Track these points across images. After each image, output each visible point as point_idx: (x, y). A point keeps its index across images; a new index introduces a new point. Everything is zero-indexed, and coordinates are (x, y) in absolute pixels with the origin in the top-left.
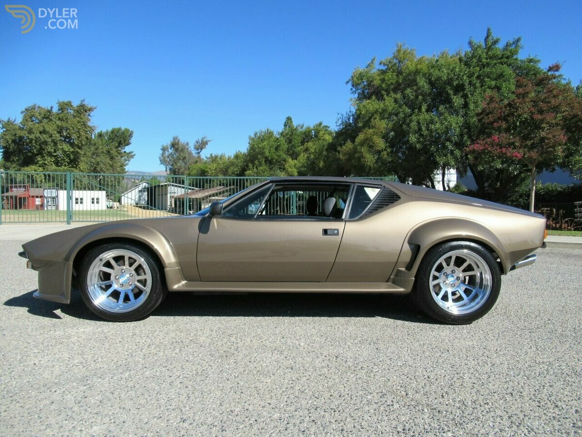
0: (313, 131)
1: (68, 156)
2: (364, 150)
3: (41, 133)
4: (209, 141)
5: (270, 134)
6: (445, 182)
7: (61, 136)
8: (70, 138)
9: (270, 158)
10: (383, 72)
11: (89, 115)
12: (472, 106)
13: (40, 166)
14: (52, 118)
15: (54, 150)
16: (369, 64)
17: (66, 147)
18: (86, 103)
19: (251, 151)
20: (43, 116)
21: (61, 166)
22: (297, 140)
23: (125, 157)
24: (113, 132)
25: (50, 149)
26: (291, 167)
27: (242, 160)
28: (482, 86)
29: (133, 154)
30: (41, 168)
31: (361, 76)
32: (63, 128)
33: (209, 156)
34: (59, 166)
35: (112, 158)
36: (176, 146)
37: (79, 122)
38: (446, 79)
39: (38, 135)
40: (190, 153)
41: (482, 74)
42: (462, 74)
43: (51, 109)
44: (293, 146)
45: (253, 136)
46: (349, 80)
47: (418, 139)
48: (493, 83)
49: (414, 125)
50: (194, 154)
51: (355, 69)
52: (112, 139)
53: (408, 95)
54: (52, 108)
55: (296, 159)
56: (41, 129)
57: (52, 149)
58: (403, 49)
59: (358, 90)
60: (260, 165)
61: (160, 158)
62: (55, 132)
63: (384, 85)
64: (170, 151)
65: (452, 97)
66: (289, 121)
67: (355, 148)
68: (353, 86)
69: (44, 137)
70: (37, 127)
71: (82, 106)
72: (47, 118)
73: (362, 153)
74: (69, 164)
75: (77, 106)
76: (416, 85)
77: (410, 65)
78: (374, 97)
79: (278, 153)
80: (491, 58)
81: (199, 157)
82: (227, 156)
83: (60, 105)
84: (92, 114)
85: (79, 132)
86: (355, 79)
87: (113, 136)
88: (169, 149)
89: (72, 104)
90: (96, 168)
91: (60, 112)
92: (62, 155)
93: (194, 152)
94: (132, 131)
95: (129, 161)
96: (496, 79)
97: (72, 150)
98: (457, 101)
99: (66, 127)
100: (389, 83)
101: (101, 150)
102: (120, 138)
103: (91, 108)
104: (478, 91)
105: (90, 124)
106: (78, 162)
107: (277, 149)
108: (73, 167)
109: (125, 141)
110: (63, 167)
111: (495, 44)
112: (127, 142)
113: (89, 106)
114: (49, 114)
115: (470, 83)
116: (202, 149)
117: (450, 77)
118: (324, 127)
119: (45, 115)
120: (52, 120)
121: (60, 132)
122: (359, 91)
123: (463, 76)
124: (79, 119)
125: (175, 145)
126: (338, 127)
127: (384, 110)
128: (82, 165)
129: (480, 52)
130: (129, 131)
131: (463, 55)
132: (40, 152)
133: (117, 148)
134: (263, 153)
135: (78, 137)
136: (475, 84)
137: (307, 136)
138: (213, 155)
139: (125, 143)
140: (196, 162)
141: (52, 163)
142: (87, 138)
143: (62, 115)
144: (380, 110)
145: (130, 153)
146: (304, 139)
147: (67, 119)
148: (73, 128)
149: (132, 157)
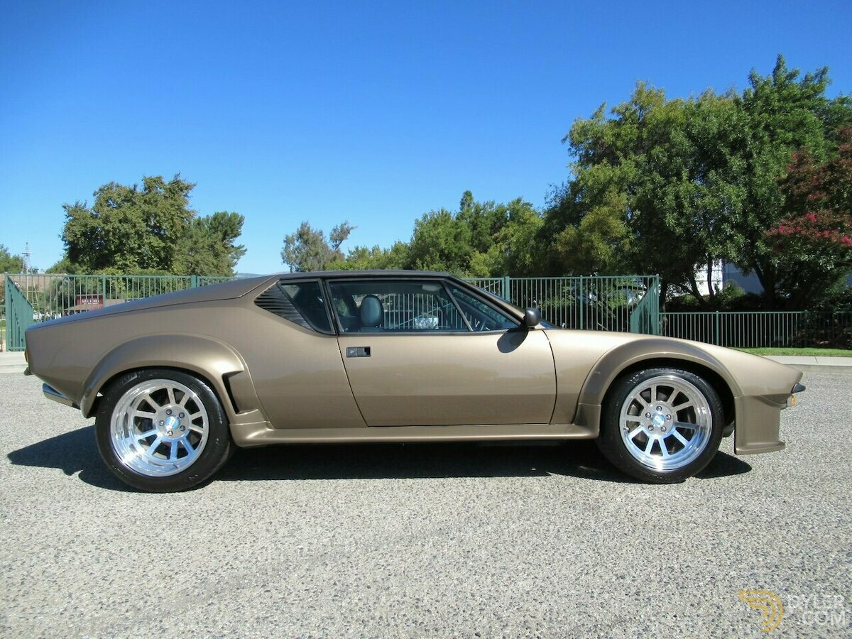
0: (508, 212)
1: (157, 253)
2: (595, 237)
3: (120, 221)
4: (352, 228)
5: (445, 216)
6: (712, 283)
7: (147, 225)
8: (160, 228)
9: (446, 251)
10: (618, 124)
11: (186, 195)
12: (759, 170)
13: (118, 268)
14: (136, 200)
15: (139, 245)
16: (596, 114)
17: (155, 241)
18: (181, 178)
19: (419, 242)
20: (123, 198)
21: (147, 268)
22: (485, 226)
23: (233, 253)
24: (215, 218)
25: (133, 243)
26: (478, 264)
27: (405, 254)
28: (771, 141)
29: (244, 249)
30: (120, 271)
31: (584, 131)
32: (151, 214)
33: (353, 250)
34: (144, 268)
35: (217, 255)
36: (305, 237)
37: (172, 205)
38: (715, 131)
39: (117, 224)
40: (325, 247)
41: (771, 122)
42: (741, 124)
43: (135, 189)
44: (480, 234)
45: (420, 219)
46: (567, 137)
47: (678, 220)
48: (790, 135)
49: (670, 199)
50: (331, 248)
51: (575, 120)
52: (215, 228)
53: (658, 156)
54: (135, 186)
55: (486, 252)
56: (121, 216)
57: (135, 244)
58: (646, 89)
59: (579, 150)
60: (433, 261)
61: (282, 254)
62: (140, 220)
63: (619, 143)
64: (297, 244)
65: (728, 157)
66: (468, 198)
67: (580, 235)
68: (572, 145)
69: (125, 228)
70: (116, 215)
71: (177, 182)
72: (128, 201)
73: (592, 242)
74: (158, 264)
75: (169, 184)
76: (668, 140)
77: (657, 113)
78: (605, 161)
79: (457, 244)
80: (785, 99)
81: (337, 252)
82: (382, 249)
83: (146, 183)
84: (190, 193)
85: (172, 219)
86: (576, 135)
87: (216, 224)
88: (296, 242)
89: (163, 180)
90: (194, 269)
91: (147, 191)
92: (150, 252)
93: (330, 244)
94: (242, 217)
95: (238, 259)
96: (793, 130)
97: (163, 244)
98: (736, 163)
99: (155, 213)
100: (627, 139)
101: (201, 245)
102: (226, 227)
103: (188, 186)
104: (767, 148)
105: (186, 208)
106: (171, 262)
107: (456, 238)
108: (164, 269)
109: (232, 231)
110: (150, 269)
111: (791, 79)
112: (235, 232)
113: (186, 183)
114: (131, 195)
115: (754, 137)
116: (341, 240)
117: (722, 129)
118: (523, 205)
119: (126, 197)
120: (135, 203)
121: (146, 220)
122: (581, 152)
123: (743, 126)
124: (172, 202)
125: (303, 235)
126: (548, 205)
127: (622, 179)
128: (176, 266)
129: (767, 91)
130: (238, 216)
131: (740, 96)
132: (119, 249)
133: (223, 240)
134: (435, 245)
135: (171, 226)
136: (762, 138)
137: (499, 220)
138: (360, 249)
139: (232, 233)
140: (335, 259)
141: (135, 263)
142: (183, 227)
143: (149, 196)
144: (616, 179)
145: (239, 248)
146: (495, 223)
147: (155, 201)
148: (165, 214)
149: (243, 253)
